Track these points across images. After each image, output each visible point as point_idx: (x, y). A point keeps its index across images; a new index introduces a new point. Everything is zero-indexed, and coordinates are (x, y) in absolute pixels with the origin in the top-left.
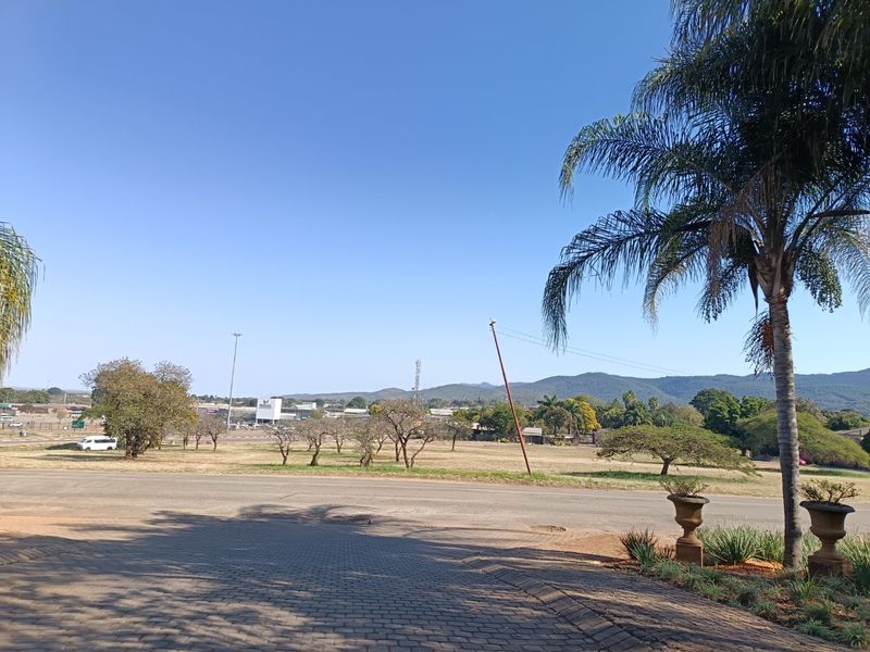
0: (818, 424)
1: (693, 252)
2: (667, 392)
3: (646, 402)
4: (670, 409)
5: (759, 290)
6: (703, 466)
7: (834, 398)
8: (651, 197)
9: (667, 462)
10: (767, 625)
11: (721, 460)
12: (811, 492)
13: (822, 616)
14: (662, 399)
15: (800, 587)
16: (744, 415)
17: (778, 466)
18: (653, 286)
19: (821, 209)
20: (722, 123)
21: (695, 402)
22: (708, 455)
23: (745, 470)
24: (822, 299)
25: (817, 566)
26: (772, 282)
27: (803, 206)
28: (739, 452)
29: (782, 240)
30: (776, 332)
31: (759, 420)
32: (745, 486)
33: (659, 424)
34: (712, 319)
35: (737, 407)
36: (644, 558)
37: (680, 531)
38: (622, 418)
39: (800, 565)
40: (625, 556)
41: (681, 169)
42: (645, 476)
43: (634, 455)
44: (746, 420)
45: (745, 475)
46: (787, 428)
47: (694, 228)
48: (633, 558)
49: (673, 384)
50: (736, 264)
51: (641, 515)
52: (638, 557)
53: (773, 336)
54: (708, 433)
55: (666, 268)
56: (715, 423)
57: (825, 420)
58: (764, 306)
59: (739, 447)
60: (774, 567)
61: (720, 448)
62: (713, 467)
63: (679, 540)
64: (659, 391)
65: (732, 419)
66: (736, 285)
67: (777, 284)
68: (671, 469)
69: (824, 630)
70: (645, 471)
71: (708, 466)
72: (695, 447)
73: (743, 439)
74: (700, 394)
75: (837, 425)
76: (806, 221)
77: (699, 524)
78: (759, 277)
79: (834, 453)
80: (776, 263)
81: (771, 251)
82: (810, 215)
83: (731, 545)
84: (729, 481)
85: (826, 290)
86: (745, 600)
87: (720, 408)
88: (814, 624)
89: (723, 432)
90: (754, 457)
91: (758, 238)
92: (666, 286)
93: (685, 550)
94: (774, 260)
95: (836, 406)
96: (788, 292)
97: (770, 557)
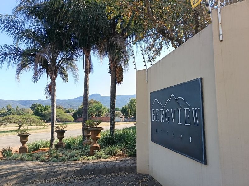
0: (63, 112)
1: (31, 62)
2: (22, 105)
3: (15, 108)
4: (23, 110)
5: (49, 75)
6: (32, 126)
7: (68, 105)
8: (19, 43)
9: (20, 126)
10: (42, 163)
11: (37, 123)
12: (57, 128)
13: (56, 157)
14: (21, 107)
15: (52, 152)
16: (45, 110)
17: (50, 123)
18: (19, 71)
19: (65, 57)
20: (41, 27)
21: (31, 108)
22: (34, 122)
23: (44, 126)
24: (64, 80)
25: (57, 146)
26: (52, 74)
27: (61, 56)
28: (43, 121)
29: (55, 63)
30: (52, 87)
31: (49, 112)
32: (43, 130)
33: (18, 114)
34: (35, 82)
35: (43, 108)
36: (8, 155)
37: (21, 145)
38: (6, 114)
39: (54, 147)
40: (2, 156)
41: (28, 37)
42: (12, 131)
43: (9, 125)
44: (45, 112)
45: (44, 127)
46: (53, 112)
47: (32, 55)
48: (4, 156)
49: (24, 102)
50: (43, 68)
51: (9, 143)
52: (6, 155)
53: (51, 88)
54: (34, 116)
55: (23, 66)
56: (36, 113)
57: (65, 111)
58: (50, 80)
59: (43, 120)
60: (47, 149)
61: (37, 120)
62: (35, 126)
63: (21, 147)
64: (20, 105)
65: (42, 112)
66: (42, 73)
67: (53, 75)
68: (22, 128)
69: (57, 160)
70: (13, 130)
71: (33, 126)
72: (30, 120)
73: (44, 117)
74: (33, 105)
75: (68, 112)
76: (61, 59)
77: (27, 141)
78: (49, 72)
79: (66, 119)
80: (53, 69)
81: (52, 66)
82: (62, 58)
83: (36, 146)
84: (39, 129)
85: (65, 77)
86: (38, 159)
87: (38, 109)
88: (54, 159)
89: (38, 116)
90: (47, 122)
91: (49, 61)
92: (23, 71)
93: (22, 150)
94: (53, 68)
95: (68, 107)
96: (56, 77)
97: (47, 147)
